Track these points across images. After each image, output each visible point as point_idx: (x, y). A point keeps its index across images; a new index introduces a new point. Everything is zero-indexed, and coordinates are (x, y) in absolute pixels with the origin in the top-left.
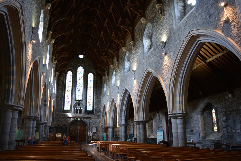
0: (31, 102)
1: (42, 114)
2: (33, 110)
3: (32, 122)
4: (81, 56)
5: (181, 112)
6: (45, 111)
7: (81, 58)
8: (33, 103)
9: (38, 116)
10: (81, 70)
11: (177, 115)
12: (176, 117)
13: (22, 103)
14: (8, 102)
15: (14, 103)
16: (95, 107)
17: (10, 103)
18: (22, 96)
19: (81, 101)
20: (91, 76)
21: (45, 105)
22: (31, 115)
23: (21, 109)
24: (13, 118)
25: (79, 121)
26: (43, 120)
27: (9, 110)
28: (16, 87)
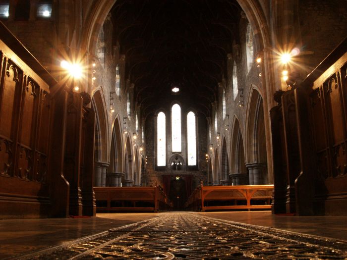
0: (115, 159)
1: (128, 172)
2: (117, 167)
3: (117, 179)
4: (176, 90)
5: (256, 162)
6: (131, 168)
7: (176, 92)
8: (117, 160)
9: (123, 173)
10: (176, 109)
11: (253, 165)
12: (252, 168)
13: (108, 161)
14: (98, 160)
15: (103, 161)
16: (199, 161)
17: (99, 161)
18: (108, 155)
19: (180, 153)
20: (191, 117)
21: (131, 161)
22: (116, 172)
23: (108, 166)
24: (102, 173)
25: (178, 180)
26: (129, 179)
27: (99, 167)
28: (102, 148)
